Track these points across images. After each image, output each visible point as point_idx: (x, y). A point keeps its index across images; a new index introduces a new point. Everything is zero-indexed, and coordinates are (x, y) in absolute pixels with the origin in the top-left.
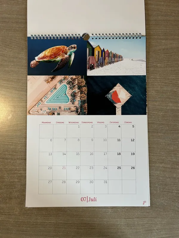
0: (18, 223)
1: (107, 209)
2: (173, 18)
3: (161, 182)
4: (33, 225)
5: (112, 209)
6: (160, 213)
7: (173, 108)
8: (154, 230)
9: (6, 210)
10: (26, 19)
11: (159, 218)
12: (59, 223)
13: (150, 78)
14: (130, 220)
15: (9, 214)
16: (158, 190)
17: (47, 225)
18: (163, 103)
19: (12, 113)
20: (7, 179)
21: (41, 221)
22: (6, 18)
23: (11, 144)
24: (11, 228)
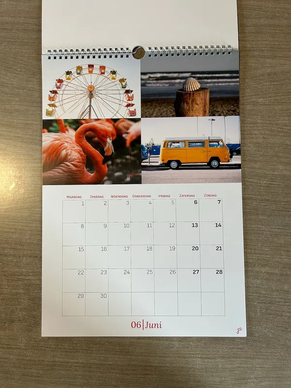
0: (23, 363)
1: (171, 342)
2: (285, 21)
3: (264, 297)
4: (47, 365)
5: (180, 343)
6: (261, 350)
7: (285, 172)
8: (250, 378)
9: (3, 340)
10: (40, 25)
11: (259, 358)
12: (91, 364)
13: (246, 122)
14: (210, 361)
15: (8, 346)
16: (258, 311)
17: (70, 367)
18: (267, 165)
19: (16, 180)
20: (6, 289)
21: (61, 360)
22: (7, 23)
23: (13, 230)
24: (13, 370)
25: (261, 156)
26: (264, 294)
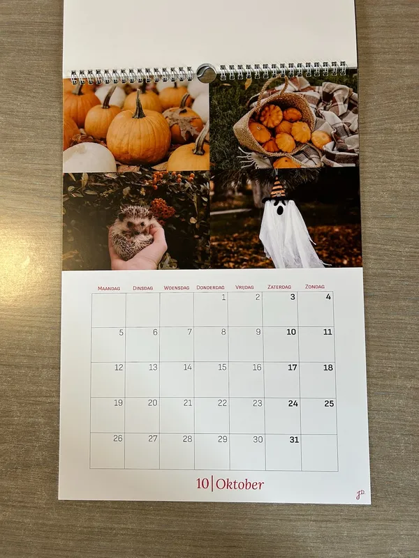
0: (45, 529)
3: (410, 426)
4: (81, 533)
6: (408, 508)
9: (15, 495)
11: (405, 521)
12: (147, 530)
14: (329, 525)
15: (22, 504)
16: (402, 448)
17: (116, 535)
18: (410, 224)
19: (32, 254)
20: (18, 417)
21: (102, 525)
22: (17, 23)
23: (27, 329)
24: (29, 540)
25: (400, 210)
26: (410, 422)
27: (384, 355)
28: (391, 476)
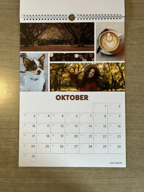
0: (14, 185)
1: (92, 171)
3: (139, 146)
5: (96, 171)
6: (138, 173)
8: (133, 188)
9: (3, 173)
11: (137, 178)
12: (50, 184)
13: (127, 54)
14: (112, 180)
15: (6, 176)
16: (136, 153)
17: (39, 186)
18: (139, 77)
19: (7, 89)
20: (3, 146)
21: (34, 182)
23: (6, 115)
24: (9, 188)
25: (135, 72)
27: (130, 122)
28: (133, 163)
